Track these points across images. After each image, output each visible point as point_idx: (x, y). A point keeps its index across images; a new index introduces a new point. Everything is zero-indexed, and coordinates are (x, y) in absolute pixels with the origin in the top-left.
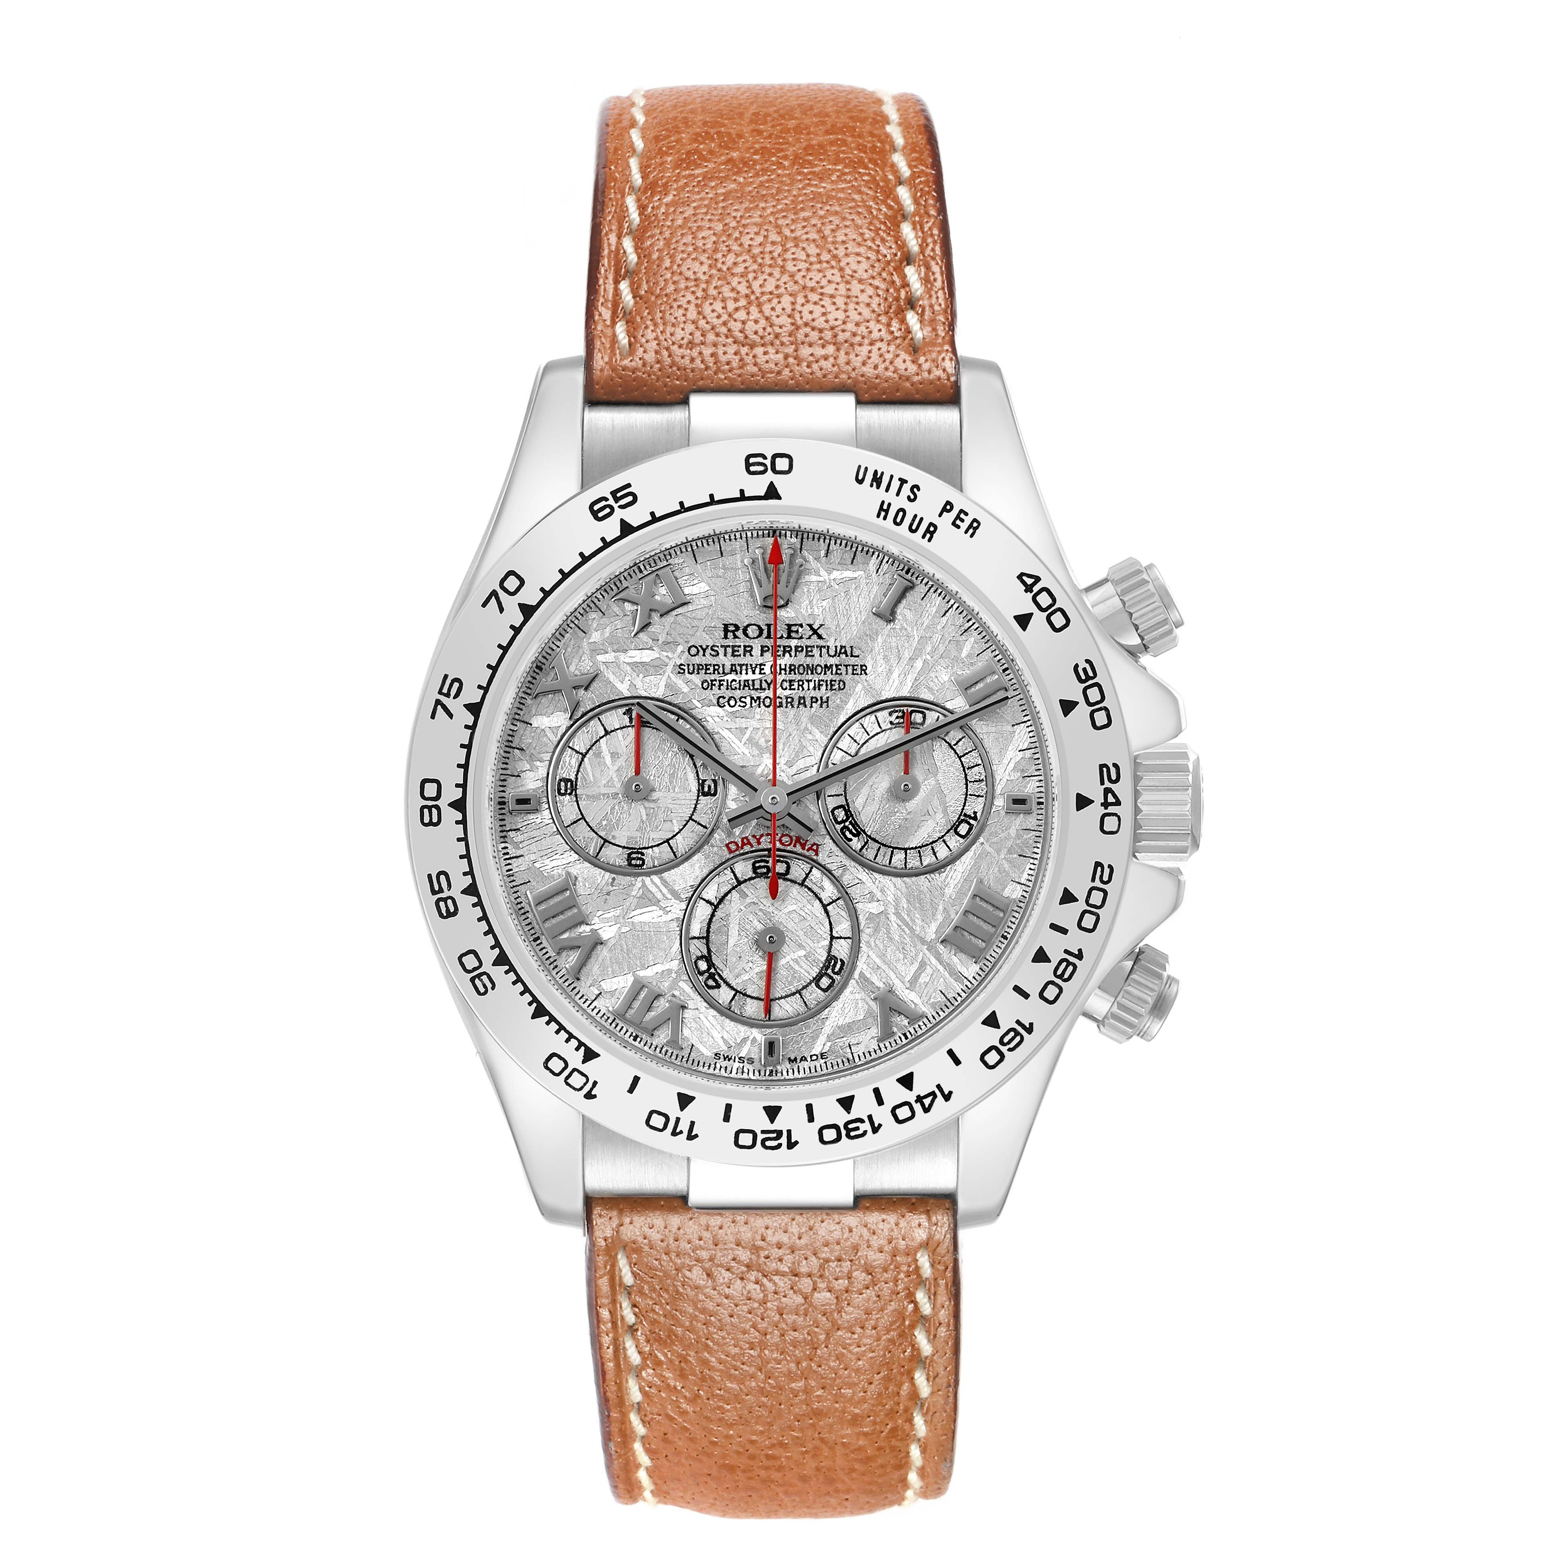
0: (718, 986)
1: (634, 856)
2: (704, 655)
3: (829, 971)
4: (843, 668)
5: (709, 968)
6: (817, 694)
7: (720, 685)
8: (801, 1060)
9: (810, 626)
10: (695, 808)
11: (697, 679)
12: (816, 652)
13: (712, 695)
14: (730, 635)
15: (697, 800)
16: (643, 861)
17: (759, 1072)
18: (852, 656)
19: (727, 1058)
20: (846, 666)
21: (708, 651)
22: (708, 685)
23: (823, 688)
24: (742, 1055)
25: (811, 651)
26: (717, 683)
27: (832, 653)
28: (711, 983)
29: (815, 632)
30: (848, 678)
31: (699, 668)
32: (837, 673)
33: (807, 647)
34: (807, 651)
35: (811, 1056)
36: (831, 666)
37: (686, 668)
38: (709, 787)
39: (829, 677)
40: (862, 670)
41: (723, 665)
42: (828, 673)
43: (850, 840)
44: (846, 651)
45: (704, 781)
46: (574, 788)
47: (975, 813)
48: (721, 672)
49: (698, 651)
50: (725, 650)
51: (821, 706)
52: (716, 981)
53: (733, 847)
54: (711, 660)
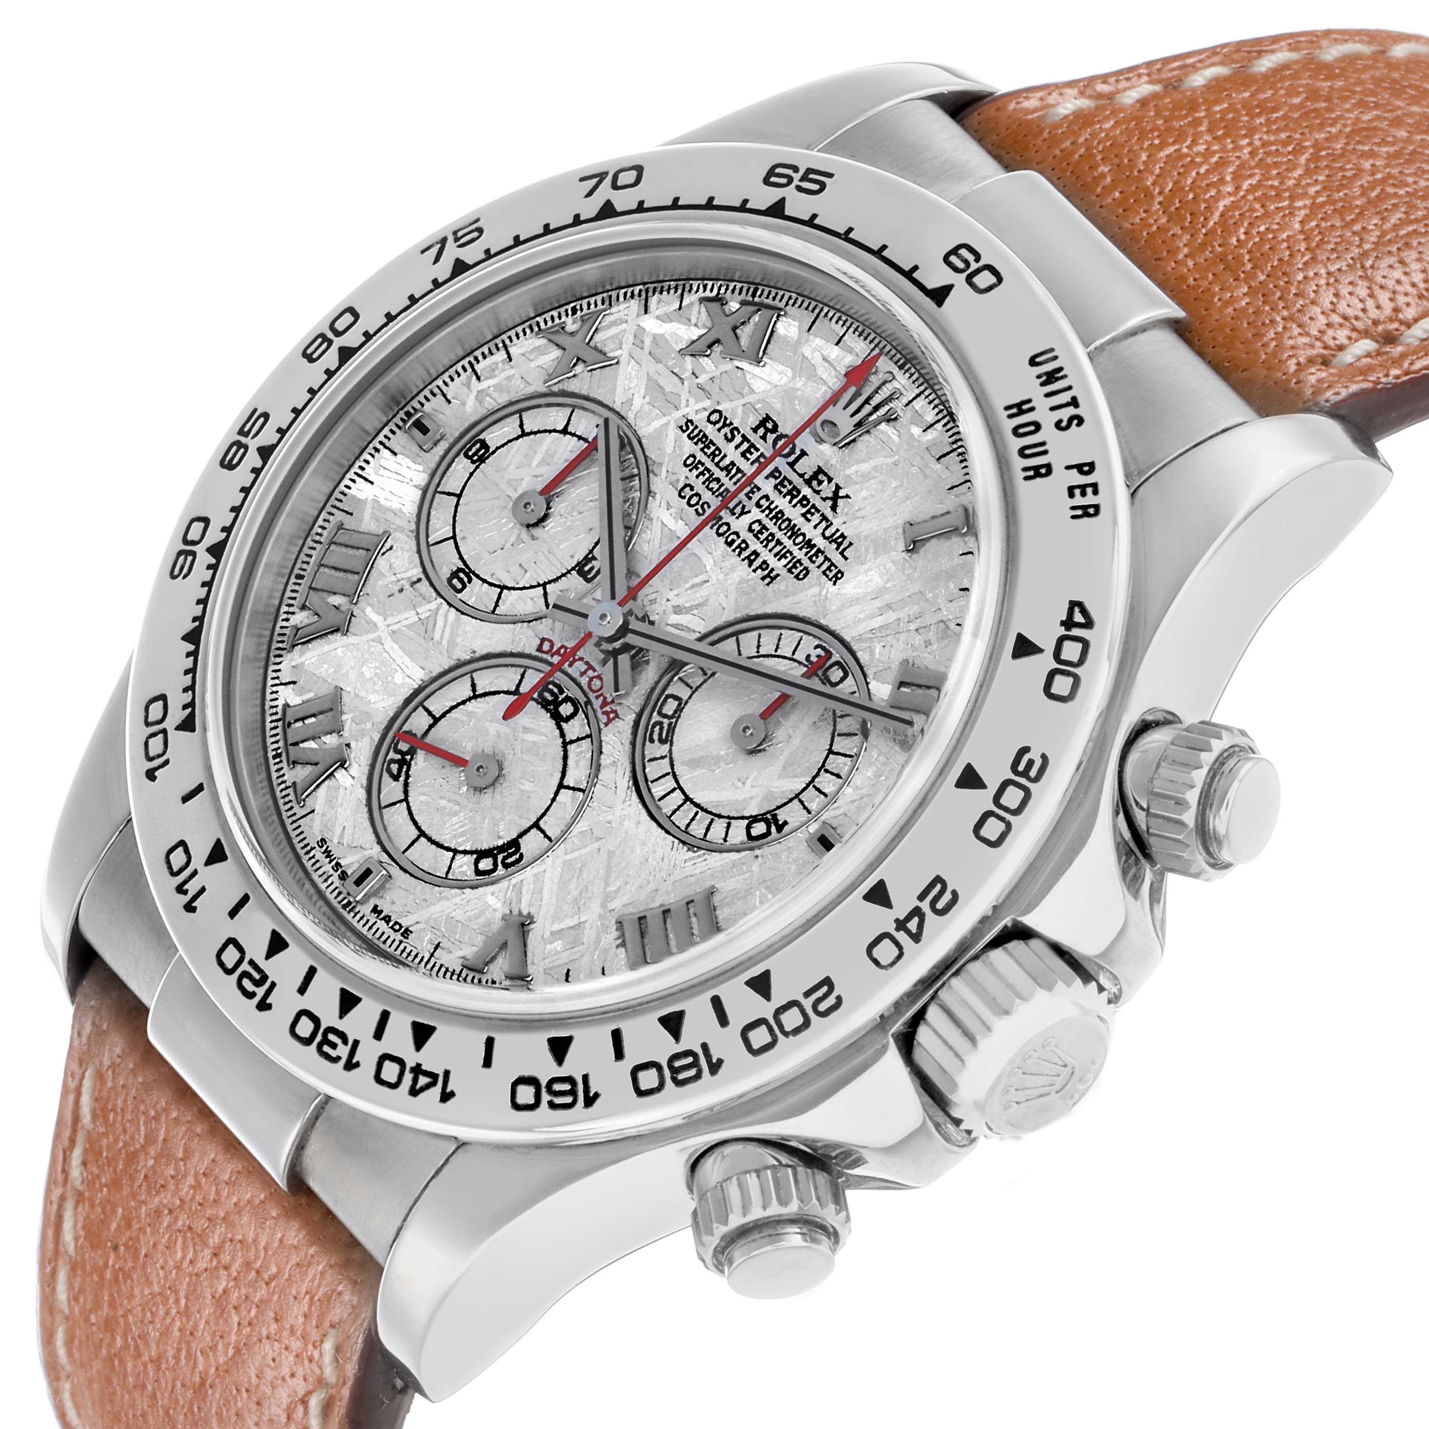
0: (396, 778)
1: (462, 575)
2: (719, 430)
3: (500, 857)
4: (821, 558)
5: (407, 753)
6: (773, 562)
7: (702, 473)
8: (384, 919)
9: (838, 488)
10: (559, 578)
11: (689, 447)
12: (816, 518)
13: (684, 475)
14: (761, 431)
15: (569, 572)
16: (464, 586)
17: (340, 893)
18: (842, 553)
19: (328, 854)
20: (826, 558)
21: (727, 430)
22: (692, 464)
23: (784, 562)
24: (342, 862)
25: (812, 514)
26: (701, 469)
27: (828, 533)
28: (394, 768)
29: (835, 497)
30: (815, 573)
31: (703, 440)
32: (810, 558)
33: (813, 506)
34: (808, 512)
35: (396, 923)
36: (815, 545)
37: (691, 428)
38: (592, 568)
39: (799, 554)
40: (836, 576)
41: (725, 456)
42: (804, 550)
43: (652, 741)
44: (841, 543)
45: (594, 558)
46: (482, 460)
47: (786, 823)
48: (717, 460)
49: (718, 422)
50: (741, 443)
51: (763, 579)
52: (400, 770)
53: (546, 647)
54: (718, 439)
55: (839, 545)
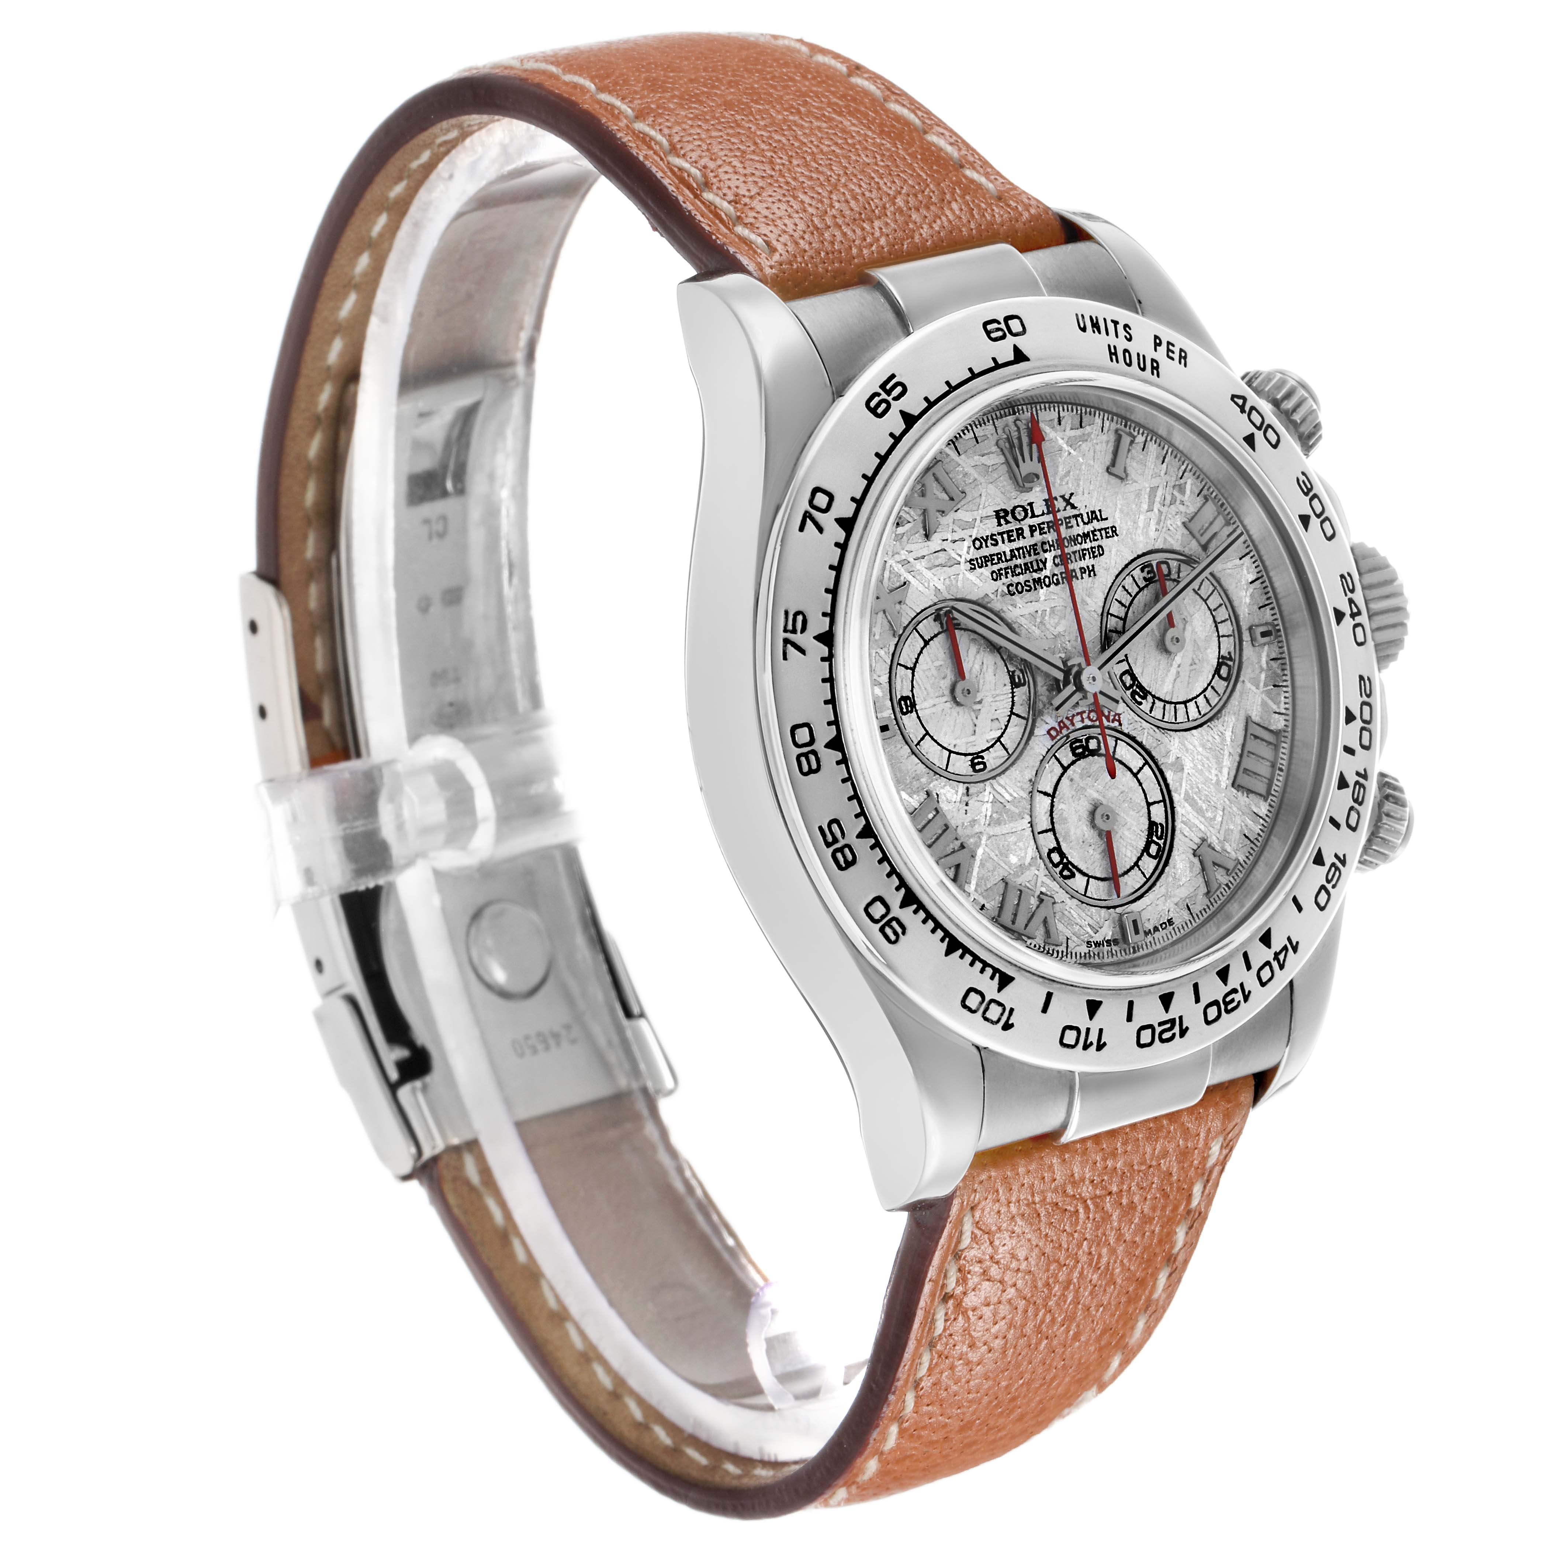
0: (1073, 875)
1: (976, 761)
2: (987, 546)
3: (1155, 838)
4: (1097, 533)
5: (1062, 860)
6: (1083, 564)
7: (1007, 573)
8: (1155, 931)
9: (1063, 497)
10: (1013, 701)
11: (986, 572)
12: (1073, 521)
13: (1001, 585)
14: (1002, 521)
15: (1013, 693)
16: (984, 764)
17: (1125, 951)
18: (1102, 519)
19: (1097, 944)
20: (1100, 530)
21: (989, 542)
22: (996, 576)
23: (1087, 557)
24: (1108, 938)
25: (1070, 522)
26: (1003, 572)
27: (1086, 520)
28: (1066, 873)
29: (1068, 502)
30: (1105, 543)
31: (987, 560)
32: (1094, 540)
33: (1065, 518)
34: (1067, 523)
35: (1161, 925)
36: (1088, 532)
37: (975, 562)
38: (1019, 677)
39: (1088, 545)
40: (1113, 532)
41: (1004, 553)
42: (1088, 541)
43: (1140, 703)
44: (1096, 516)
45: (1014, 672)
46: (913, 705)
47: (1229, 653)
48: (1003, 559)
49: (981, 543)
50: (1003, 538)
51: (1090, 576)
52: (1070, 870)
53: (1053, 733)
54: (993, 550)
55: (1096, 518)
